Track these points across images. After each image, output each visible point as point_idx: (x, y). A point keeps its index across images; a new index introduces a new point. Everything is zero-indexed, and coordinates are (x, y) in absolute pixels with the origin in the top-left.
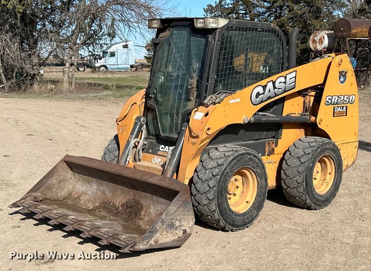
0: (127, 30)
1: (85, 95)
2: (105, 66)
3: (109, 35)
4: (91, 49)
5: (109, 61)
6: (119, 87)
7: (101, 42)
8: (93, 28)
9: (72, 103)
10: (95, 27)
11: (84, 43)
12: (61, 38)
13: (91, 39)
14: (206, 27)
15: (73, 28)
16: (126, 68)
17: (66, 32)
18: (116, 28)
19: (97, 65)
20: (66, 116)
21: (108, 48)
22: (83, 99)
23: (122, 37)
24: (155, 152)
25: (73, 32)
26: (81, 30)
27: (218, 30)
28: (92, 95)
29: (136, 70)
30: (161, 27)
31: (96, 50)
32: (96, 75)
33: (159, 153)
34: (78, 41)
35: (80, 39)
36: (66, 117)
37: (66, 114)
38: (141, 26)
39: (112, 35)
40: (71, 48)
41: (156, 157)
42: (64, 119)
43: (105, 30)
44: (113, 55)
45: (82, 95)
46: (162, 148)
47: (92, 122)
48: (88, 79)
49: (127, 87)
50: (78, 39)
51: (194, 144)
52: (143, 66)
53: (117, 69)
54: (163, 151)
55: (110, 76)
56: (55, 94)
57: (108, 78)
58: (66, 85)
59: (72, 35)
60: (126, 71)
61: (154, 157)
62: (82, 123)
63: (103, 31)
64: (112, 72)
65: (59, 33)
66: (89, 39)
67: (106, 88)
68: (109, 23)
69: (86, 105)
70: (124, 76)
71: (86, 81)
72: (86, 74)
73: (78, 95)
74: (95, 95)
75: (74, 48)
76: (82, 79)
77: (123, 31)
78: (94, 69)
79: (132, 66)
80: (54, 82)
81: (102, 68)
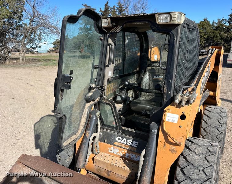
0: (47, 37)
1: (30, 65)
2: (37, 51)
3: (39, 39)
4: (31, 45)
5: (39, 49)
6: (45, 60)
7: (35, 42)
8: (31, 36)
9: (25, 70)
10: (32, 36)
11: (28, 43)
12: (17, 41)
13: (31, 41)
14: (172, 22)
15: (23, 37)
16: (46, 52)
17: (19, 38)
18: (42, 36)
19: (34, 51)
20: (22, 78)
21: (38, 44)
22: (29, 67)
23: (45, 40)
24: (111, 142)
25: (23, 38)
26: (26, 37)
27: (180, 26)
28: (33, 65)
29: (50, 52)
30: (111, 25)
31: (33, 45)
32: (34, 55)
33: (116, 143)
34: (25, 42)
35: (26, 41)
36: (22, 80)
37: (21, 77)
38: (53, 35)
39: (40, 39)
40: (22, 45)
41: (112, 148)
42: (21, 80)
43: (37, 37)
44: (40, 47)
45: (29, 65)
46: (119, 139)
47: (36, 81)
48: (31, 57)
49: (48, 60)
50: (25, 41)
51: (173, 151)
52: (52, 51)
53: (42, 52)
54: (120, 142)
55: (40, 55)
56: (16, 65)
57: (39, 56)
58: (21, 61)
59: (22, 40)
60: (46, 53)
61: (110, 147)
62: (31, 83)
63: (36, 37)
64: (40, 54)
65: (16, 39)
66: (30, 41)
67: (39, 61)
68: (38, 34)
69: (31, 70)
70: (46, 55)
71: (30, 58)
72: (29, 55)
73: (27, 65)
74: (35, 65)
75: (24, 45)
76: (28, 57)
77: (45, 37)
78: (33, 53)
79: (48, 51)
80: (16, 59)
81: (36, 52)
